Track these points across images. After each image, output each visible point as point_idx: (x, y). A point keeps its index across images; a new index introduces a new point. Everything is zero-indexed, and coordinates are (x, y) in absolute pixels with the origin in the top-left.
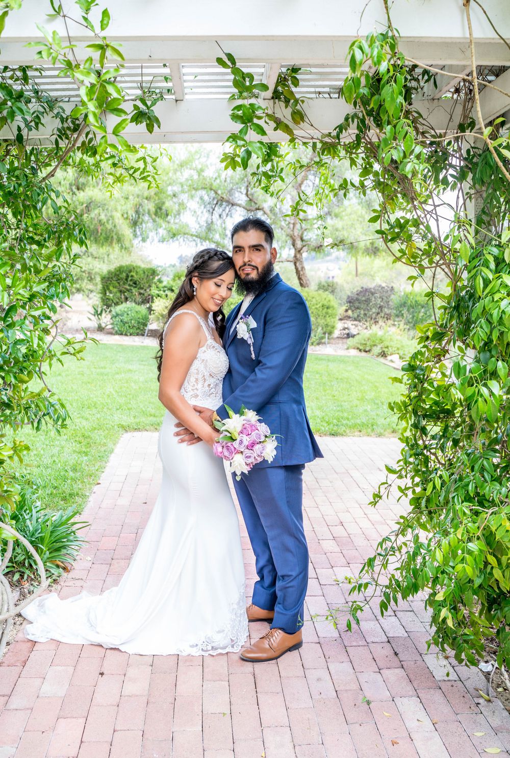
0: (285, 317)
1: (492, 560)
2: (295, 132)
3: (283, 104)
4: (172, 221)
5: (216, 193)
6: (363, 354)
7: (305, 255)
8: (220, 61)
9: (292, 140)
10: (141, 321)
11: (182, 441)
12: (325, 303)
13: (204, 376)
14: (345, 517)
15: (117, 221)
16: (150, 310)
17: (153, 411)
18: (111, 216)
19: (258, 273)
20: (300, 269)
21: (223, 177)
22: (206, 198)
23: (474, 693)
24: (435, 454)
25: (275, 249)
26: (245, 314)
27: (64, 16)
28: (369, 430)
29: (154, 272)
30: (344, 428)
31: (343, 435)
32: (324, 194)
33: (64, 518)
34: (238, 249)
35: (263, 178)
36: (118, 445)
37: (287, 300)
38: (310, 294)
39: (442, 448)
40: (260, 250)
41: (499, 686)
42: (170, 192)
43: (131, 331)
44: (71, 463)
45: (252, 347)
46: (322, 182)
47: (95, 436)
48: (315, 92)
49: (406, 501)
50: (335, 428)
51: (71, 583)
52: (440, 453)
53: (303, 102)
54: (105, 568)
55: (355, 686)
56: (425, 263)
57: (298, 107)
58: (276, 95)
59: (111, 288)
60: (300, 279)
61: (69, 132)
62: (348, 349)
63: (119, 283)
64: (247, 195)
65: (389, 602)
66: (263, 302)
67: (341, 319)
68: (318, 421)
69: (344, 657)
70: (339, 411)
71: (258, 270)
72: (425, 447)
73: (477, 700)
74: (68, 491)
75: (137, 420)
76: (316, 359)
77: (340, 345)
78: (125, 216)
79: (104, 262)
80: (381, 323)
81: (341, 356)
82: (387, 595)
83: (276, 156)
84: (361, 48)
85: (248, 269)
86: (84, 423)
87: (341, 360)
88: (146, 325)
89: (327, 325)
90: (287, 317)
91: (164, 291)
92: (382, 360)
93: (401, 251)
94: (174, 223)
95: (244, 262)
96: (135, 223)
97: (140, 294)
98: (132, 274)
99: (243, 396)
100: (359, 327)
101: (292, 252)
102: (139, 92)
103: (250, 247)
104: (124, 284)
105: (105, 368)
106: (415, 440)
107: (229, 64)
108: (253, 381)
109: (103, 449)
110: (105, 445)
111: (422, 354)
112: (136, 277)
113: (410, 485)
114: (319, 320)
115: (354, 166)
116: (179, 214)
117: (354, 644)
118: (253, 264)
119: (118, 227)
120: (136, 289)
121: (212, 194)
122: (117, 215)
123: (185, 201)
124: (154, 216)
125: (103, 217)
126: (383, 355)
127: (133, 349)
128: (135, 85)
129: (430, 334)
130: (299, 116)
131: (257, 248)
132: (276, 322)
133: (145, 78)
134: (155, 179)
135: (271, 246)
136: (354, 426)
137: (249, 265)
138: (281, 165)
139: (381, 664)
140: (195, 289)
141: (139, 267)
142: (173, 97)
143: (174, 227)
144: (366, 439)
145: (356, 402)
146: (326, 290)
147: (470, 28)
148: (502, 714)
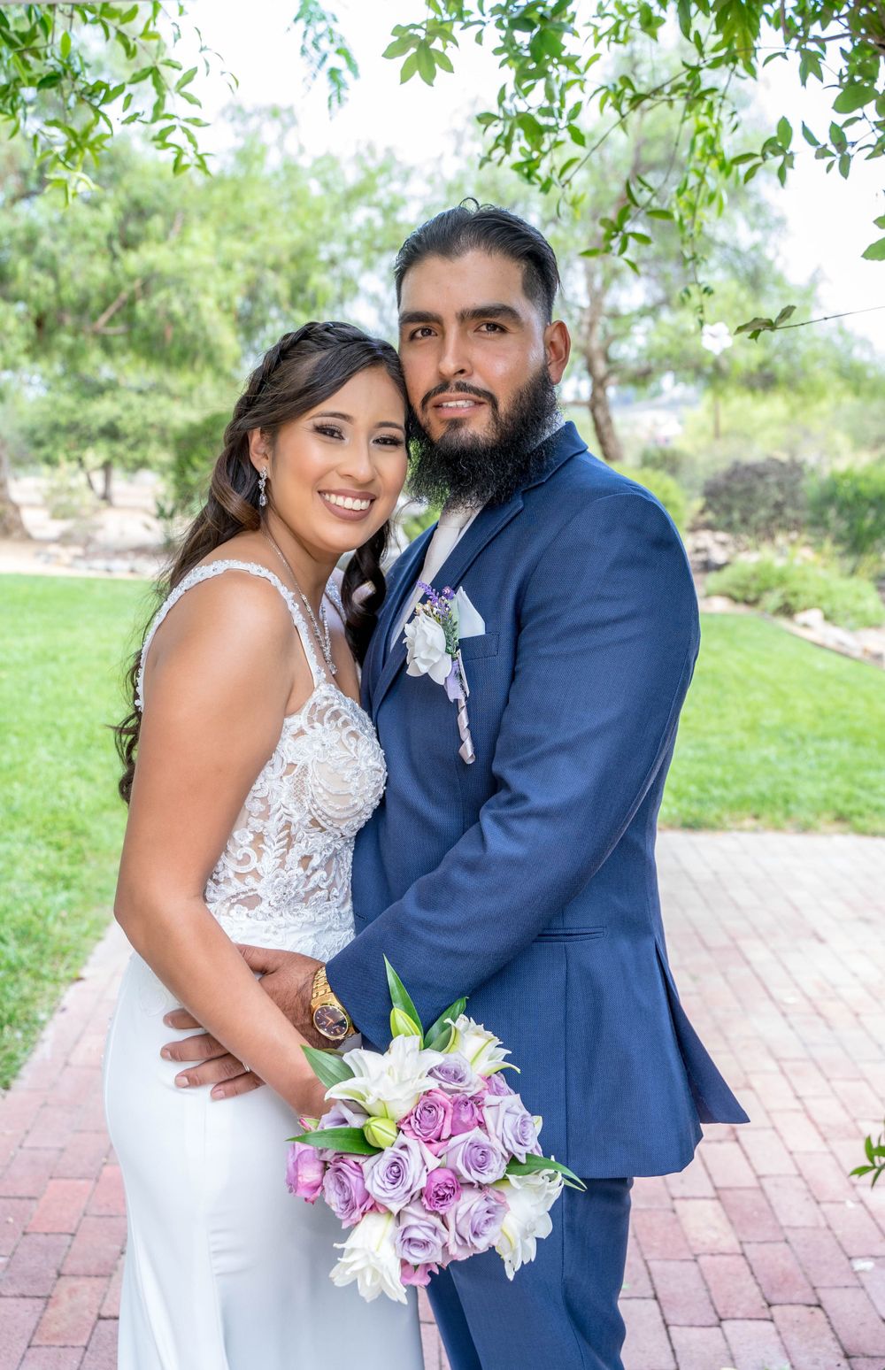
0: (601, 598)
6: (742, 609)
7: (611, 392)
11: (193, 1081)
13: (288, 825)
15: (206, 315)
18: (194, 306)
19: (495, 417)
20: (602, 422)
25: (561, 326)
26: (438, 584)
28: (778, 815)
30: (715, 811)
31: (713, 827)
32: (703, 188)
34: (421, 324)
35: (518, 131)
37: (609, 531)
40: (503, 330)
42: (324, 256)
45: (463, 715)
46: (697, 155)
50: (695, 809)
60: (603, 443)
62: (708, 597)
66: (513, 531)
67: (691, 531)
70: (700, 761)
71: (495, 405)
78: (224, 304)
80: (779, 537)
85: (457, 405)
90: (611, 599)
92: (783, 622)
95: (441, 375)
99: (428, 926)
100: (732, 549)
101: (585, 385)
103: (463, 317)
108: (471, 867)
115: (811, 77)
118: (476, 381)
119: (209, 330)
122: (208, 303)
123: (356, 274)
125: (177, 307)
126: (787, 611)
131: (491, 320)
132: (566, 622)
134: (191, 138)
135: (548, 315)
136: (741, 803)
137: (461, 387)
140: (262, 483)
144: (771, 838)
145: (739, 736)
146: (658, 467)
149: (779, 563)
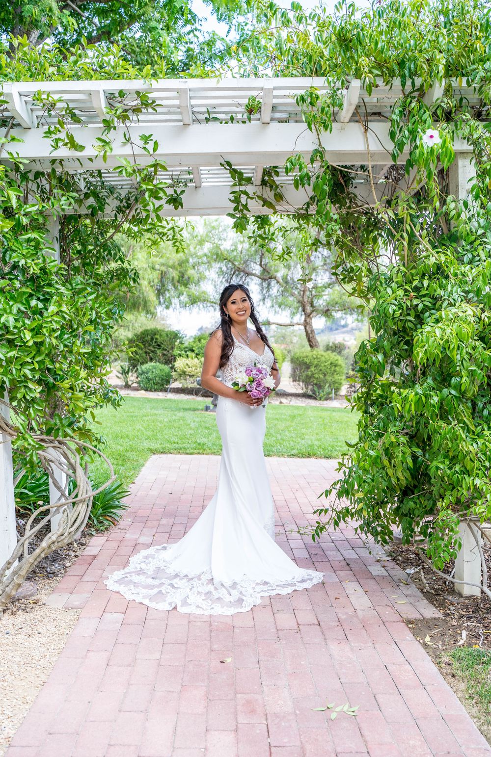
1: (386, 463)
2: (277, 207)
3: (268, 189)
5: (233, 264)
7: (314, 319)
8: (222, 165)
9: (276, 213)
10: (165, 378)
12: (333, 361)
15: (144, 288)
16: (173, 368)
17: (176, 441)
20: (309, 332)
21: (240, 249)
22: (224, 269)
23: (398, 581)
27: (132, 143)
29: (176, 336)
35: (258, 239)
36: (148, 462)
38: (320, 353)
41: (416, 578)
43: (156, 387)
47: (129, 454)
51: (118, 531)
53: (282, 187)
54: (142, 525)
57: (278, 190)
58: (264, 183)
59: (137, 349)
60: (309, 341)
61: (124, 209)
63: (144, 345)
64: (261, 265)
65: (340, 521)
67: (348, 377)
68: (316, 448)
73: (398, 584)
75: (163, 446)
76: (322, 410)
78: (152, 284)
79: (129, 330)
82: (339, 517)
83: (267, 224)
86: (119, 447)
88: (169, 384)
89: (334, 382)
91: (186, 352)
93: (353, 288)
94: (194, 289)
96: (159, 292)
97: (164, 355)
98: (156, 336)
101: (303, 317)
102: (170, 181)
104: (149, 345)
107: (228, 167)
109: (136, 463)
110: (137, 461)
112: (160, 340)
114: (327, 377)
116: (199, 283)
119: (145, 294)
120: (160, 350)
121: (230, 265)
122: (144, 283)
123: (205, 271)
124: (176, 284)
127: (158, 401)
128: (168, 177)
130: (279, 197)
133: (175, 173)
134: (181, 244)
138: (272, 230)
139: (336, 569)
141: (163, 331)
142: (194, 184)
143: (194, 293)
146: (333, 351)
147: (368, 145)
148: (413, 590)
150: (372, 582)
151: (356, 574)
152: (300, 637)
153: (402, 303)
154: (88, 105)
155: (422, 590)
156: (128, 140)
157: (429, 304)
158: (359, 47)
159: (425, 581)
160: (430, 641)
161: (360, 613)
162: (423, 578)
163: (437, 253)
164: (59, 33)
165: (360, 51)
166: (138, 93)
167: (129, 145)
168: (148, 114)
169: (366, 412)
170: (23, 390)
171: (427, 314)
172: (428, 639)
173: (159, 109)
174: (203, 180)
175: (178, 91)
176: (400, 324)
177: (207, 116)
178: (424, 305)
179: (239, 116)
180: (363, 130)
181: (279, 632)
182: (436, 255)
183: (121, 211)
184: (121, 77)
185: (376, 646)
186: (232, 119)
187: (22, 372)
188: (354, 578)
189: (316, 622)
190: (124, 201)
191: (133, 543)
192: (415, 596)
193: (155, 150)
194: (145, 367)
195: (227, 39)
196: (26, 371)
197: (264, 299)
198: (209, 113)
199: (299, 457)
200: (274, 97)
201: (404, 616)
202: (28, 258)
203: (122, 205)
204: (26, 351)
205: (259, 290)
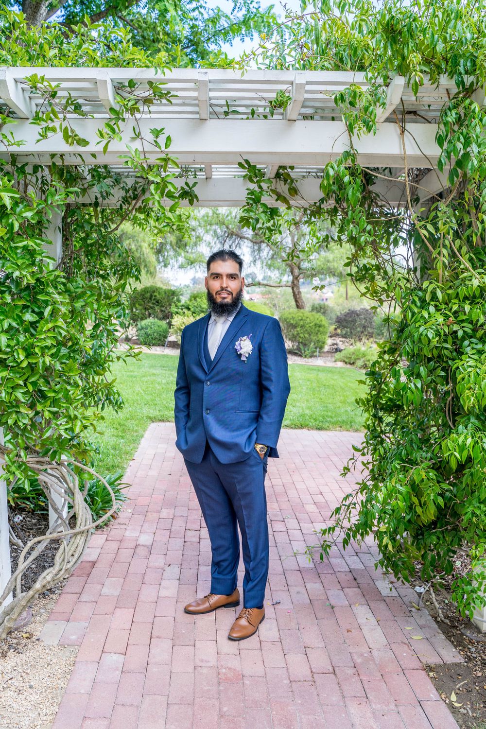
1: (415, 500)
2: (291, 202)
3: (282, 183)
4: (190, 251)
5: (227, 228)
6: (348, 366)
7: (302, 281)
8: (240, 165)
9: (289, 208)
10: (162, 333)
12: (318, 322)
14: (324, 489)
15: (144, 250)
16: (170, 325)
18: (140, 246)
19: (232, 297)
20: (296, 293)
22: (219, 231)
23: (409, 604)
24: (389, 438)
27: (142, 139)
28: (348, 426)
29: (173, 293)
30: (327, 424)
31: (326, 430)
33: (113, 480)
34: (216, 276)
35: (267, 231)
36: (147, 432)
38: (305, 314)
39: (393, 433)
40: (235, 279)
41: (427, 601)
43: (154, 342)
44: (111, 443)
47: (129, 424)
48: (306, 172)
49: (367, 473)
50: (321, 424)
51: (118, 527)
52: (391, 436)
53: (297, 181)
54: (142, 518)
55: (324, 597)
56: (384, 297)
57: (293, 185)
58: (278, 176)
59: (137, 306)
60: (296, 301)
61: (129, 200)
62: (335, 361)
63: (144, 301)
65: (349, 539)
67: (331, 337)
68: (307, 418)
69: (318, 580)
70: (324, 411)
71: (232, 295)
72: (382, 431)
73: (410, 609)
74: (110, 464)
75: (161, 413)
76: (309, 369)
77: (329, 358)
78: (151, 246)
80: (364, 340)
81: (329, 367)
82: (348, 535)
83: (277, 215)
84: (332, 167)
85: (224, 295)
87: (330, 371)
88: (166, 338)
89: (318, 341)
91: (182, 309)
93: (366, 288)
95: (222, 287)
96: (159, 252)
97: (162, 311)
98: (155, 294)
100: (346, 344)
101: (291, 278)
103: (227, 275)
104: (148, 302)
105: (133, 372)
106: (374, 426)
107: (246, 166)
109: (135, 434)
110: (136, 431)
111: (379, 363)
112: (158, 297)
113: (371, 460)
114: (312, 337)
115: (334, 225)
116: (196, 245)
117: (325, 572)
118: (229, 289)
119: (145, 255)
120: (158, 307)
121: (224, 228)
122: (145, 245)
123: (202, 235)
124: (175, 247)
125: (133, 247)
126: (365, 367)
127: (155, 356)
129: (386, 349)
130: (294, 191)
131: (232, 277)
136: (336, 423)
138: (280, 222)
139: (343, 585)
141: (162, 289)
142: (205, 175)
143: (192, 256)
144: (345, 433)
145: (339, 404)
146: (318, 312)
147: (404, 149)
148: (426, 618)
149: (363, 349)
150: (382, 605)
151: (365, 593)
152: (315, 693)
153: (440, 330)
154: (94, 94)
155: (436, 618)
156: (138, 136)
157: (469, 331)
158: (410, 40)
159: (437, 606)
160: (457, 702)
161: (375, 653)
162: (434, 600)
163: (480, 274)
164: (69, 6)
165: (411, 44)
166: (150, 83)
167: (139, 140)
168: (161, 104)
169: (375, 416)
170: (14, 416)
171: (466, 343)
172: (453, 698)
173: (174, 101)
174: (213, 170)
175: (195, 82)
176: (435, 352)
177: (226, 109)
178: (464, 331)
179: (261, 110)
180: (399, 131)
181: (293, 684)
182: (478, 276)
183: (126, 201)
184: (131, 64)
185: (401, 709)
186: (253, 113)
187: (13, 397)
188: (363, 600)
189: (332, 670)
190: (131, 192)
191: (133, 545)
192: (429, 627)
193: (167, 146)
194: (144, 323)
195: (232, 17)
196: (19, 394)
197: (255, 261)
198: (228, 105)
199: (292, 428)
200: (307, 92)
201: (424, 660)
202: (23, 269)
203: (128, 195)
204: (19, 373)
205: (250, 253)
